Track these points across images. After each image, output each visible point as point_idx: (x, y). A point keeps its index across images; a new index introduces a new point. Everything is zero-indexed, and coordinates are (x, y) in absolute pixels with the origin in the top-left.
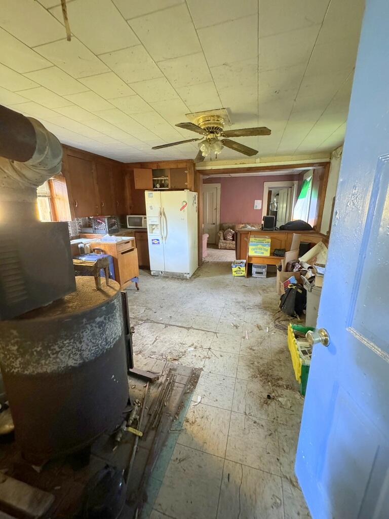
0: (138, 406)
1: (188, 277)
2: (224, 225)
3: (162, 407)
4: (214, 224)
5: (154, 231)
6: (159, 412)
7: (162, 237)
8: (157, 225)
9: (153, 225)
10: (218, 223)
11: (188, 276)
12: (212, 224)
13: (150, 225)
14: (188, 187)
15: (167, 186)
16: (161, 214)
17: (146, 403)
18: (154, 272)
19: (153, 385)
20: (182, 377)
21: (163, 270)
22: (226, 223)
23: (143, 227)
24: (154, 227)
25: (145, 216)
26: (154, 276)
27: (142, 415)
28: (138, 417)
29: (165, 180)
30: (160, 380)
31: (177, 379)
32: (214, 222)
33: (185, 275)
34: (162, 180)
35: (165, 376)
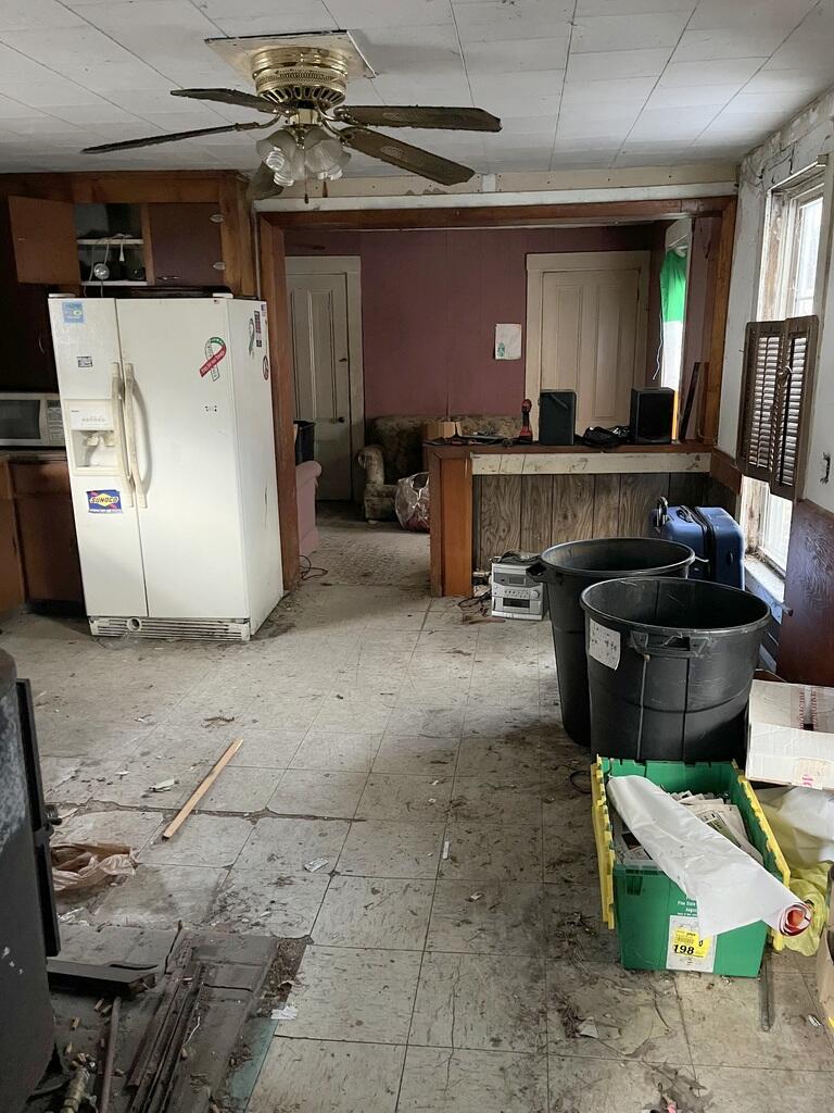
0: (90, 1071)
1: (244, 636)
2: (379, 422)
3: (174, 1062)
4: (341, 420)
5: (94, 459)
6: (162, 1078)
7: (131, 481)
8: (105, 434)
9: (90, 433)
10: (358, 415)
11: (244, 631)
12: (332, 421)
13: (74, 432)
14: (229, 279)
15: (142, 275)
16: (122, 390)
17: (115, 1060)
18: (105, 623)
19: (134, 1006)
20: (239, 969)
21: (139, 612)
22: (391, 417)
23: (44, 441)
24: (94, 441)
25: (52, 397)
26: (104, 638)
27: (107, 1090)
28: (93, 1099)
29: (128, 250)
30: (158, 990)
31: (219, 975)
32: (342, 411)
33: (233, 627)
34: (115, 250)
35: (178, 972)
